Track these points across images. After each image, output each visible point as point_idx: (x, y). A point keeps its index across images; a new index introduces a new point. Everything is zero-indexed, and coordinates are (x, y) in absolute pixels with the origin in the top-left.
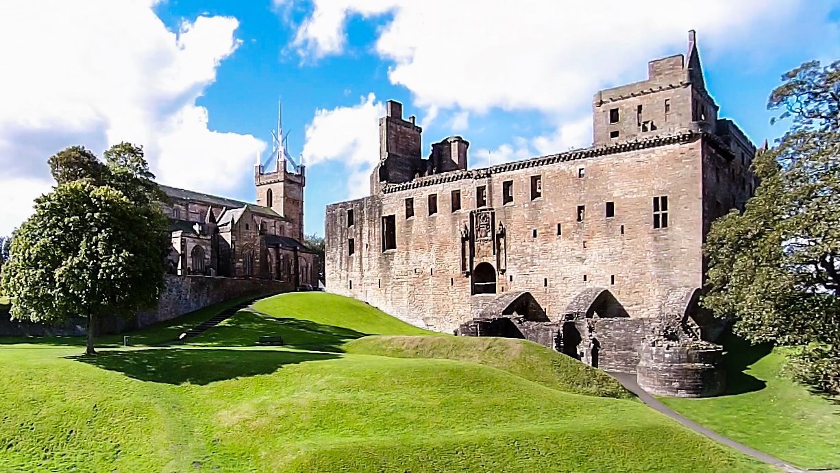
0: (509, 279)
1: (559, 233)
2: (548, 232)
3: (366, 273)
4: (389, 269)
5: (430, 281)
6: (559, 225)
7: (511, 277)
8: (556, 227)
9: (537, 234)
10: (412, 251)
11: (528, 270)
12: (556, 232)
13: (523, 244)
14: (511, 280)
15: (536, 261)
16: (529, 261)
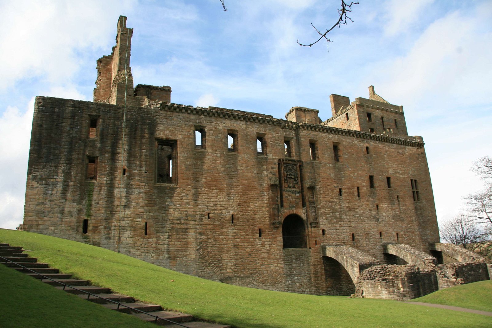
0: (321, 231)
1: (359, 195)
2: (350, 193)
3: (120, 213)
4: (165, 209)
5: (230, 231)
6: (358, 188)
7: (323, 231)
8: (356, 189)
9: (343, 193)
10: (203, 191)
11: (338, 225)
12: (356, 193)
13: (331, 200)
14: (324, 234)
15: (344, 217)
16: (338, 216)
